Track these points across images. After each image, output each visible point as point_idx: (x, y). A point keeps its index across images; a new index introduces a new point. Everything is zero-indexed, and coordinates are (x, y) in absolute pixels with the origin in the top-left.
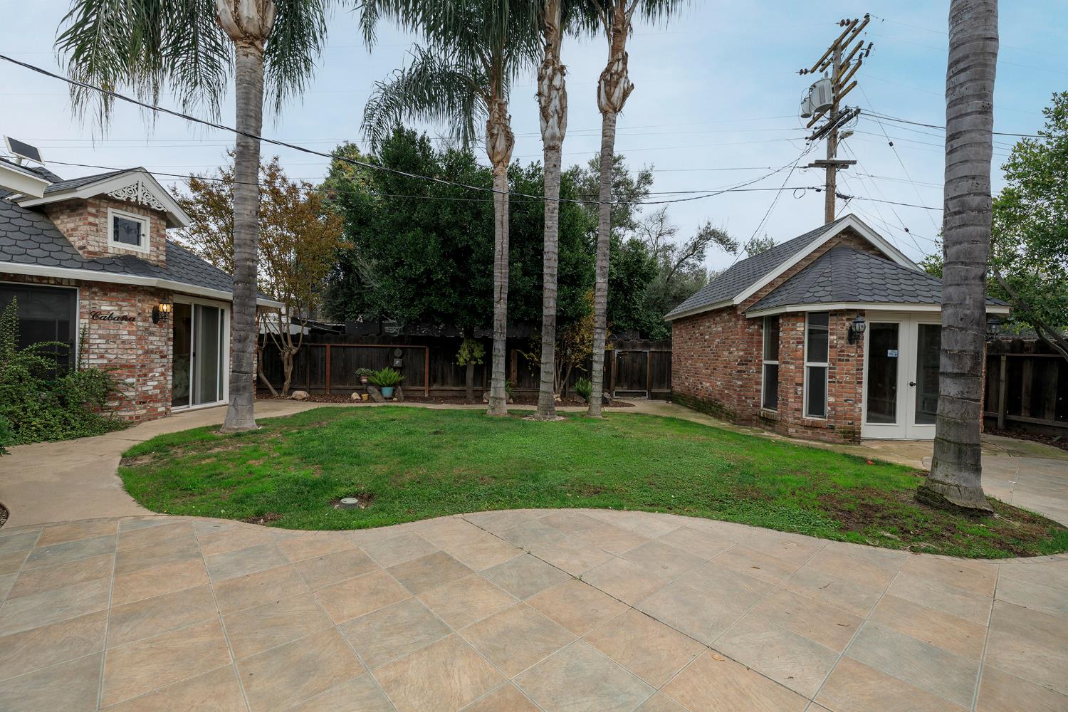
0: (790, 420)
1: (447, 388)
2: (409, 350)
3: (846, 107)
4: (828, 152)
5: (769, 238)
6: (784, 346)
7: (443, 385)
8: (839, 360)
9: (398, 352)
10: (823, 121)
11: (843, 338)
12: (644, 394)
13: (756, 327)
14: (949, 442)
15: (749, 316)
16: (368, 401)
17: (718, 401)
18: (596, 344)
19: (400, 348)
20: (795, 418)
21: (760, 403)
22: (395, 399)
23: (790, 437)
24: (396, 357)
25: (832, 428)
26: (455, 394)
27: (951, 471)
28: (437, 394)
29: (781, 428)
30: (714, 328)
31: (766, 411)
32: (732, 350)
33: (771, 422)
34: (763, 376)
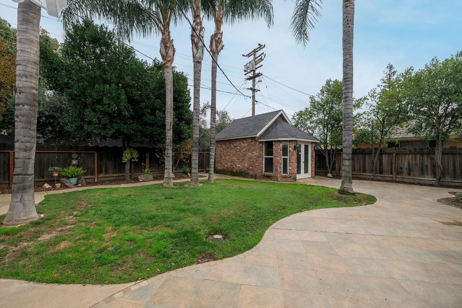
0: (279, 176)
1: (109, 175)
2: (83, 154)
3: (259, 72)
4: (253, 85)
5: (226, 111)
6: (275, 151)
7: (106, 173)
8: (292, 156)
9: (75, 156)
10: (251, 75)
11: (293, 149)
12: (203, 171)
13: (261, 144)
14: (347, 177)
15: (260, 141)
16: (61, 188)
17: (246, 171)
18: (212, 151)
19: (77, 153)
20: (280, 175)
21: (263, 171)
22: (79, 185)
23: (279, 181)
24: (73, 159)
25: (291, 177)
26: (114, 178)
27: (348, 184)
28: (102, 179)
29: (276, 179)
30: (243, 145)
31: (266, 173)
32: (253, 152)
33: (269, 177)
34: (264, 161)
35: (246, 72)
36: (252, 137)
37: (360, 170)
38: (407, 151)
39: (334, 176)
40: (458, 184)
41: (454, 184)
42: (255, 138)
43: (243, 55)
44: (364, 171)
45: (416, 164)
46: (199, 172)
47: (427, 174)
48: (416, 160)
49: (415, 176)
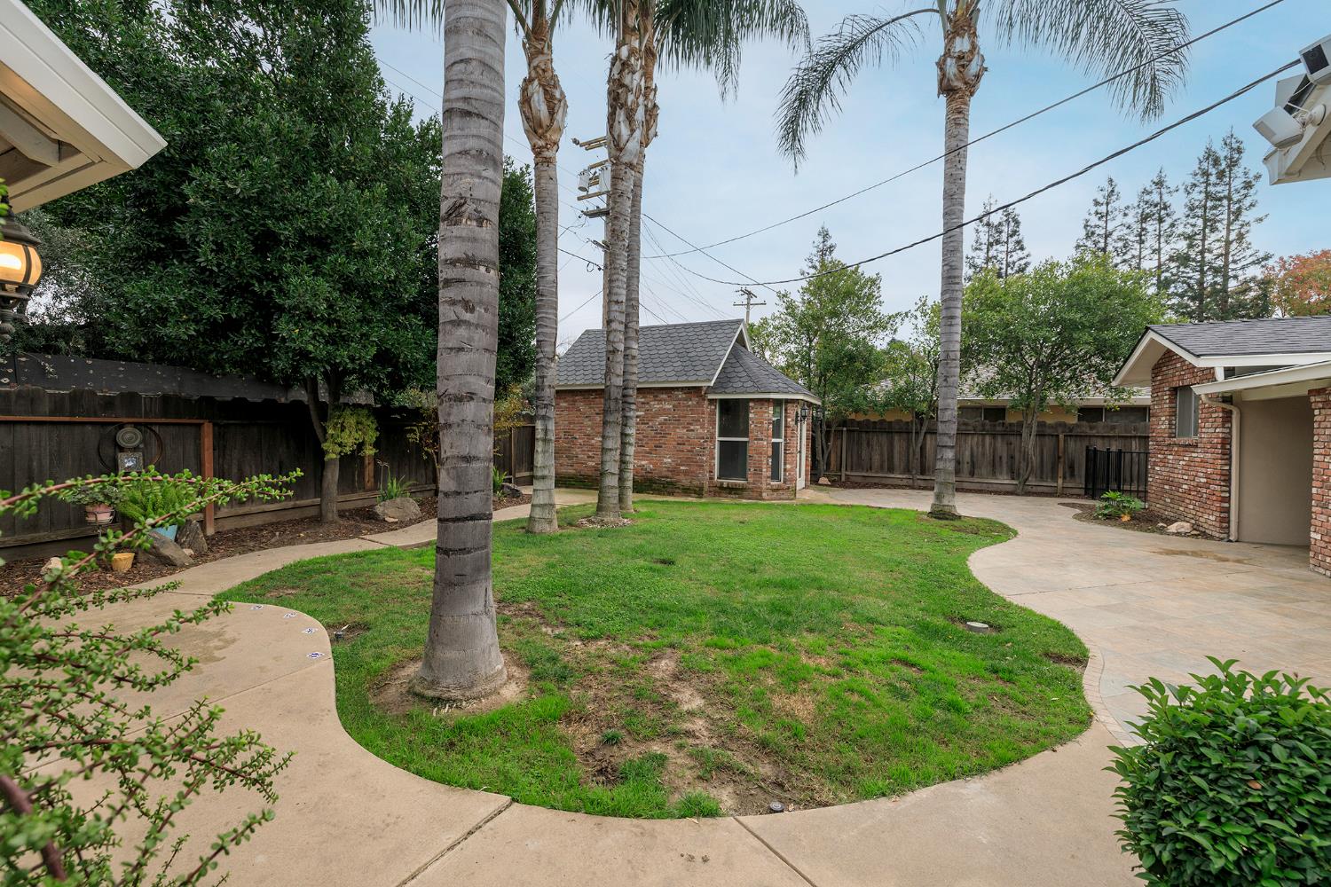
0: (764, 486)
6: (756, 426)
9: (131, 438)
11: (793, 420)
13: (713, 407)
15: (710, 397)
17: (667, 477)
19: (136, 425)
20: (766, 484)
21: (714, 475)
22: (186, 552)
23: (764, 500)
29: (755, 494)
30: (656, 406)
31: (725, 482)
32: (692, 427)
33: (732, 490)
34: (717, 452)
35: (584, 193)
36: (689, 388)
37: (882, 467)
38: (970, 428)
39: (834, 481)
40: (1046, 490)
41: (1040, 489)
42: (699, 388)
43: (576, 142)
44: (891, 470)
45: (983, 454)
46: (557, 486)
47: (1001, 473)
48: (983, 446)
49: (981, 476)
